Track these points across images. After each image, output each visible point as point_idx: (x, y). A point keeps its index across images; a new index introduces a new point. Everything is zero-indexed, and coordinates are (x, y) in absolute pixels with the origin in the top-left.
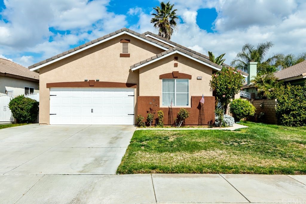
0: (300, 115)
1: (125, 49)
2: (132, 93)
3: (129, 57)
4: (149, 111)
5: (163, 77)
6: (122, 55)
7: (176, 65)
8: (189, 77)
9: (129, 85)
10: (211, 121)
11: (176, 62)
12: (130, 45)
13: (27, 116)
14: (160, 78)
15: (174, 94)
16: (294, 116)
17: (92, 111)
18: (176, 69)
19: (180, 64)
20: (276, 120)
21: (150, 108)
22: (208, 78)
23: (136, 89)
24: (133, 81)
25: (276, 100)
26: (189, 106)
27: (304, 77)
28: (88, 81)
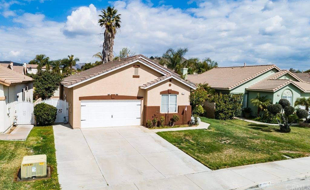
0: (228, 113)
1: (136, 72)
2: (139, 103)
3: (139, 78)
4: (154, 116)
5: (163, 93)
6: (134, 77)
7: (170, 85)
8: (177, 93)
9: (139, 98)
10: (189, 121)
11: (170, 83)
12: (139, 69)
13: (51, 120)
14: (160, 94)
15: (168, 104)
16: (225, 114)
17: (112, 117)
18: (170, 88)
19: (172, 84)
20: (215, 116)
21: (154, 115)
22: (188, 93)
23: (143, 101)
24: (141, 95)
25: (215, 104)
26: (177, 112)
27: (229, 90)
28: (110, 95)
